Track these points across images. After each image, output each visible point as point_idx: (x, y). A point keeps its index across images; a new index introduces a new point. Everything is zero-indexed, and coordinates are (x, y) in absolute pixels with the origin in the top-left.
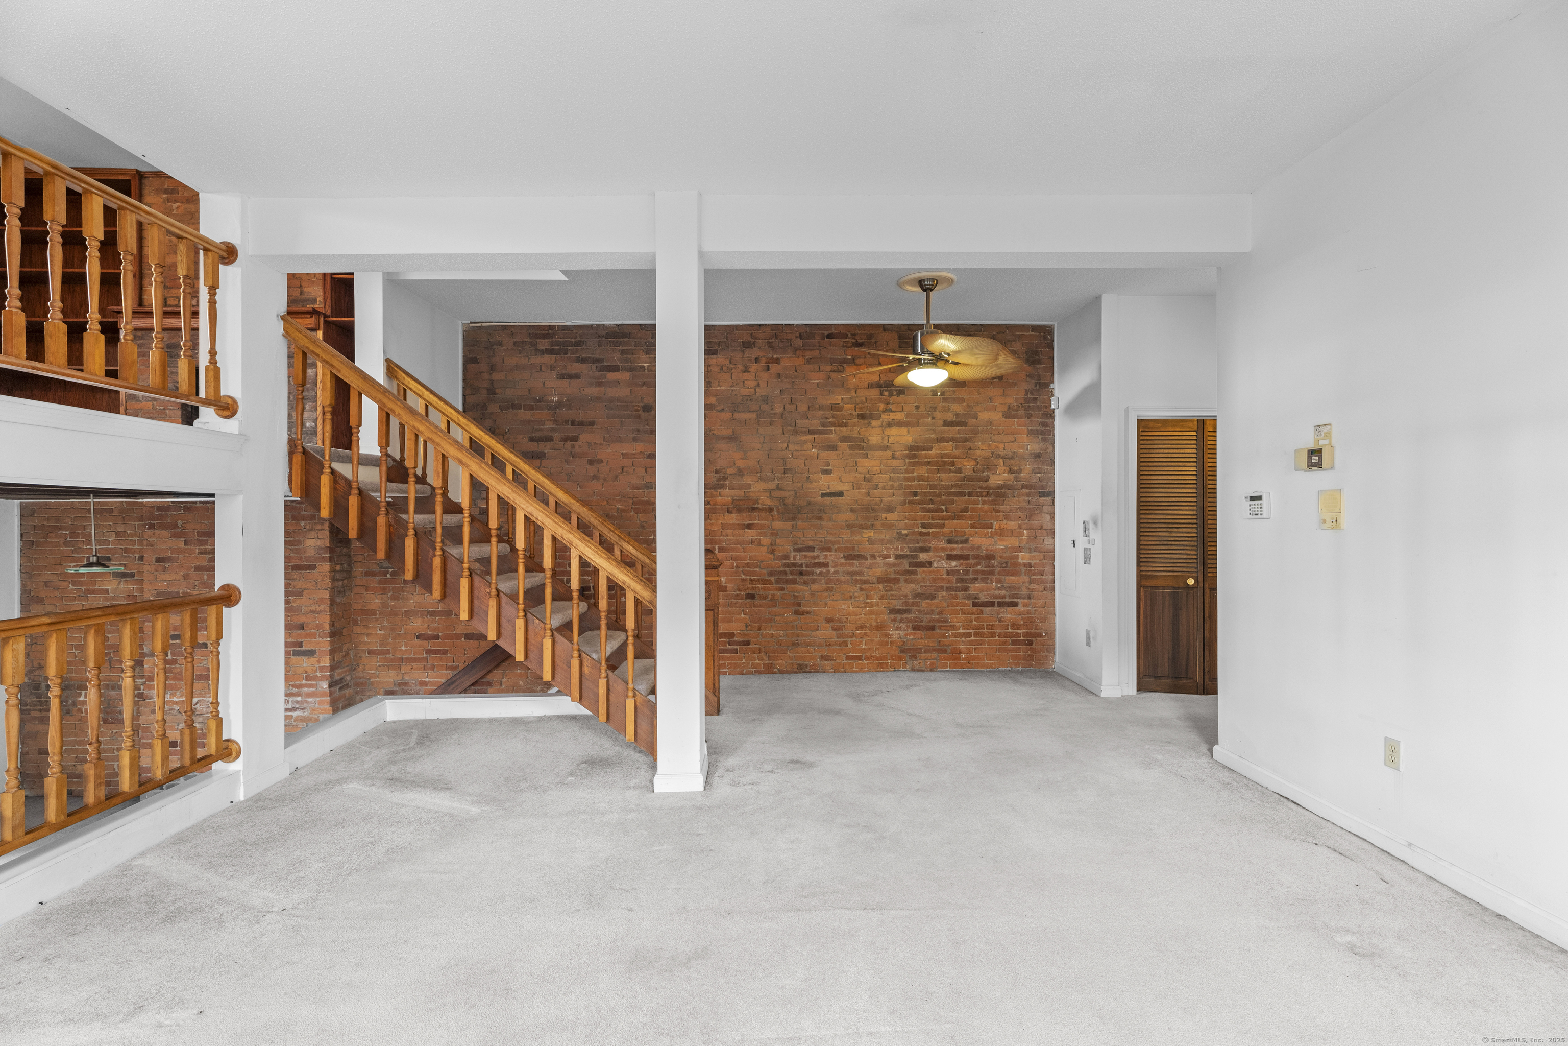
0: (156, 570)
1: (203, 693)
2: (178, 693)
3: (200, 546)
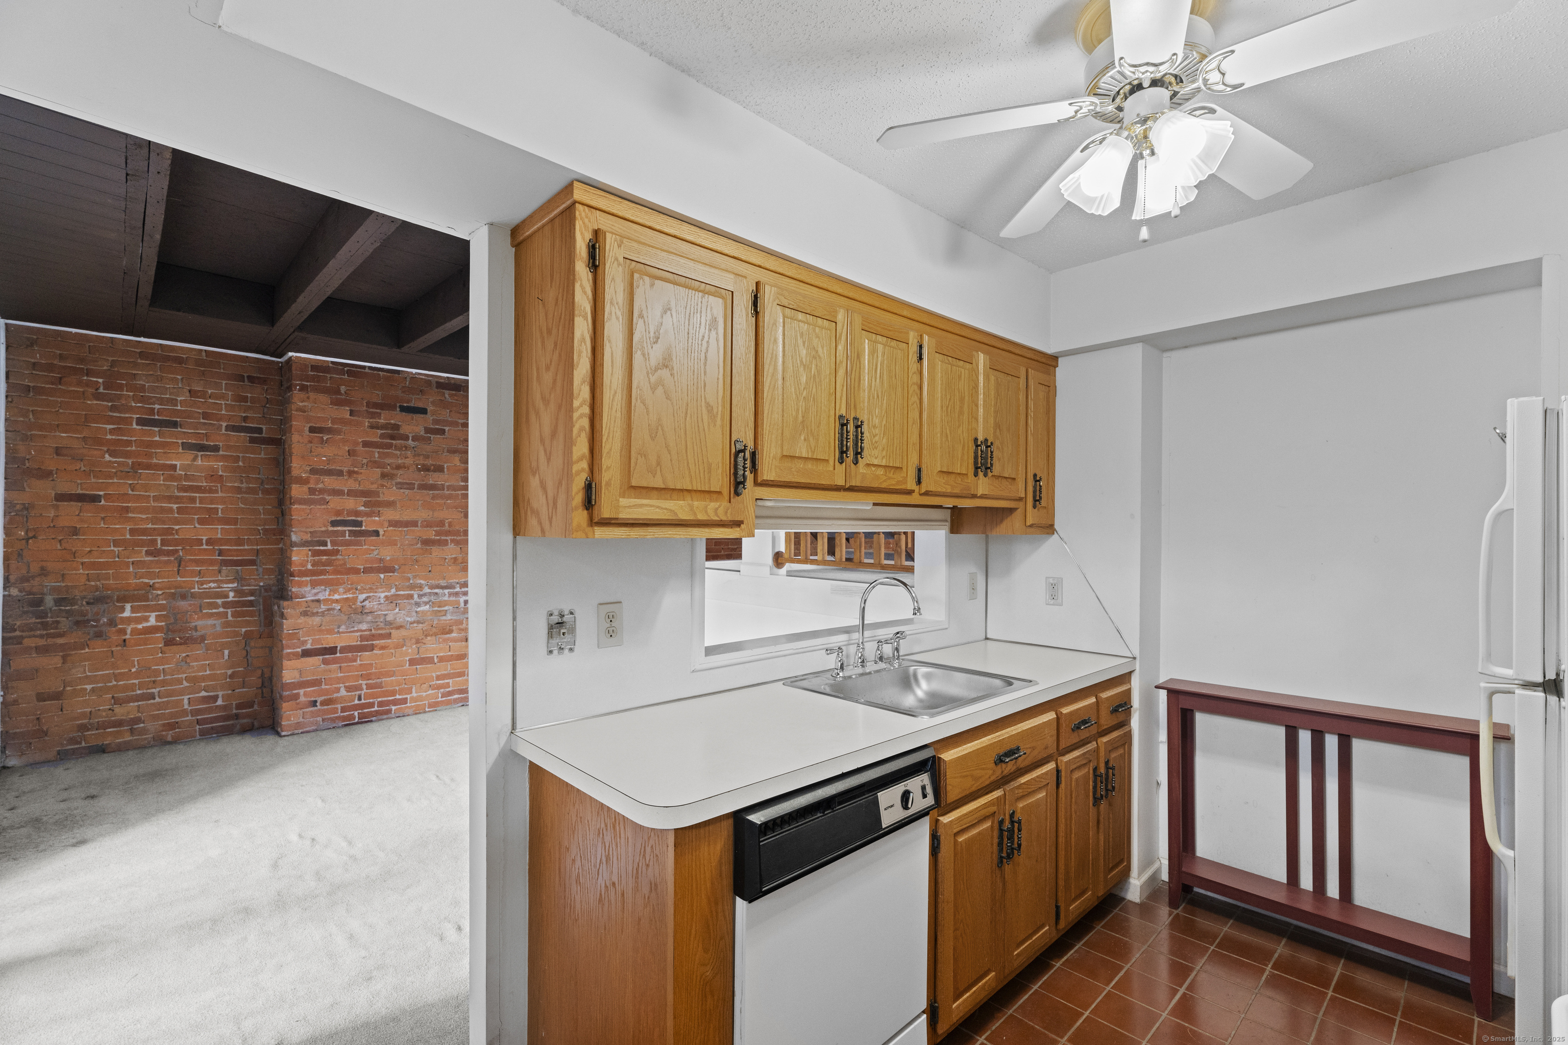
0: (311, 442)
1: (374, 588)
2: (341, 590)
3: (371, 418)
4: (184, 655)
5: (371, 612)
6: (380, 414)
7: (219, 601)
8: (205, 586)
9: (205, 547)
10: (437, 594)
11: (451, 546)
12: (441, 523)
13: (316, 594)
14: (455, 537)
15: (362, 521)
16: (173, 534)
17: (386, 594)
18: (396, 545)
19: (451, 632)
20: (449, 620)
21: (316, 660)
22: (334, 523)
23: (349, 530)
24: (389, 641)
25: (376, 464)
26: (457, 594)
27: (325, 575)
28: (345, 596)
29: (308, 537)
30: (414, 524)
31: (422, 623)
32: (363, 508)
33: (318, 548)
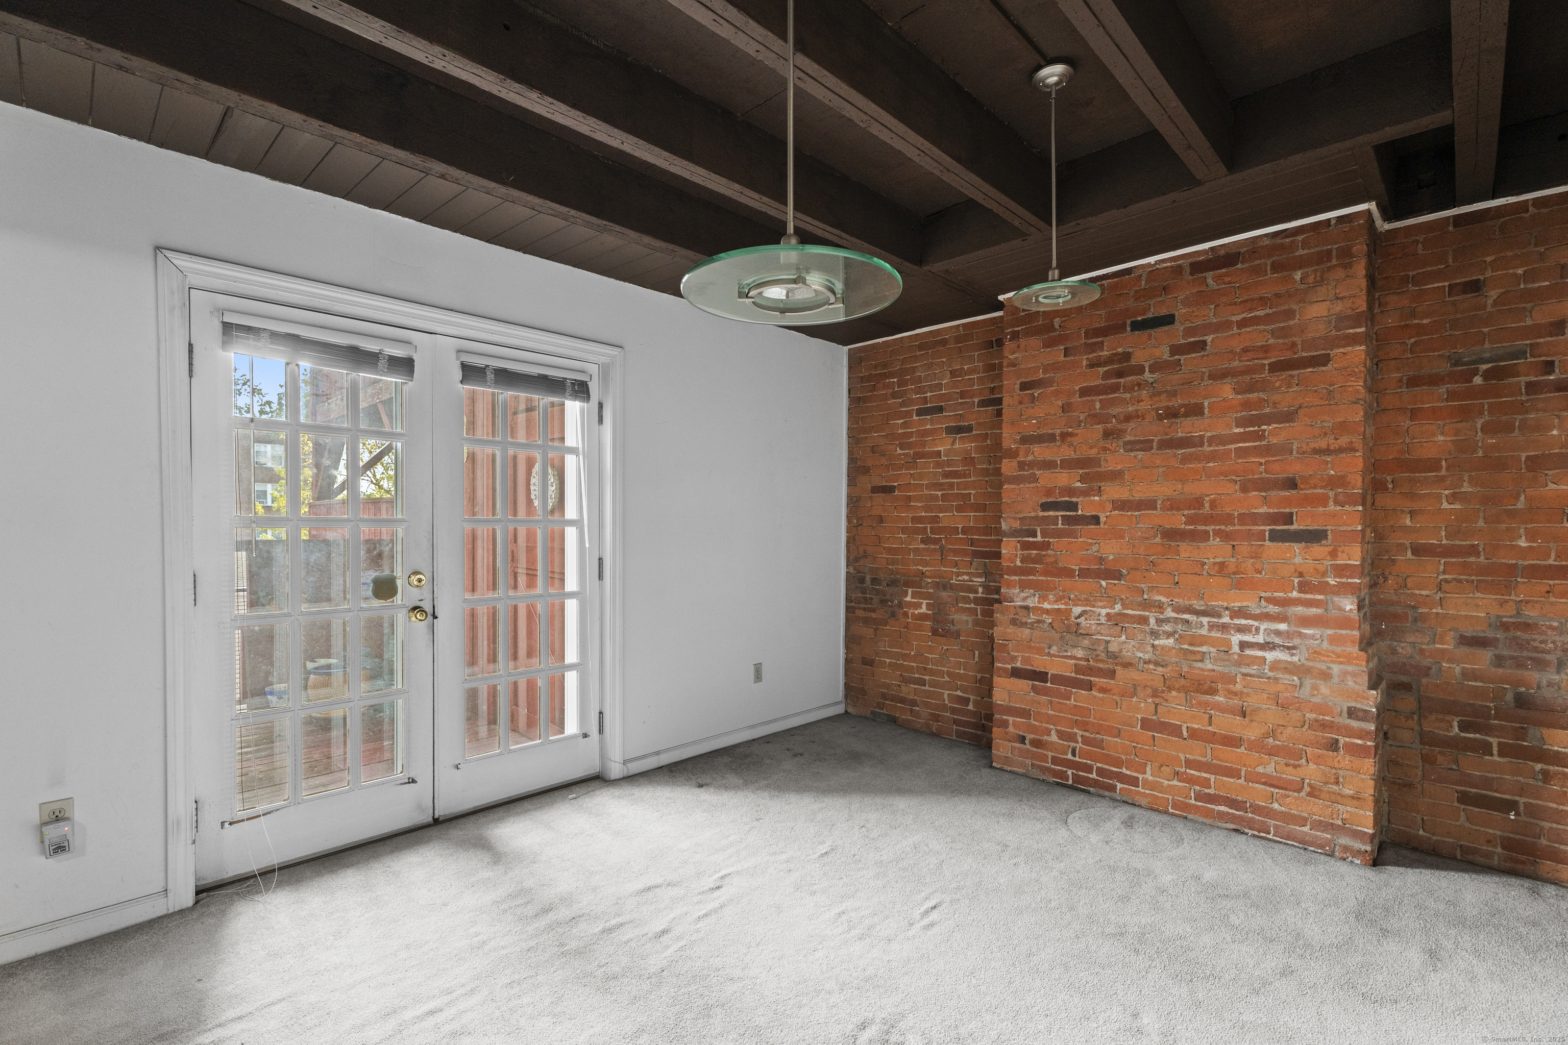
0: (1021, 403)
1: (1092, 599)
2: (1051, 597)
3: (1090, 353)
4: (945, 648)
5: (1087, 635)
6: (1102, 342)
7: (971, 596)
8: (960, 578)
9: (961, 536)
10: (1187, 621)
11: (1216, 542)
12: (1198, 502)
13: (1025, 599)
14: (1223, 527)
15: (1077, 503)
16: (938, 522)
17: (1108, 610)
18: (1123, 537)
19: (1213, 692)
20: (1209, 670)
21: (1024, 685)
22: (1045, 507)
23: (1062, 516)
24: (1112, 682)
25: (1096, 418)
26: (1224, 628)
27: (1034, 575)
28: (1056, 607)
29: (1017, 525)
30: (1150, 504)
31: (1162, 666)
32: (1079, 484)
33: (1027, 539)
